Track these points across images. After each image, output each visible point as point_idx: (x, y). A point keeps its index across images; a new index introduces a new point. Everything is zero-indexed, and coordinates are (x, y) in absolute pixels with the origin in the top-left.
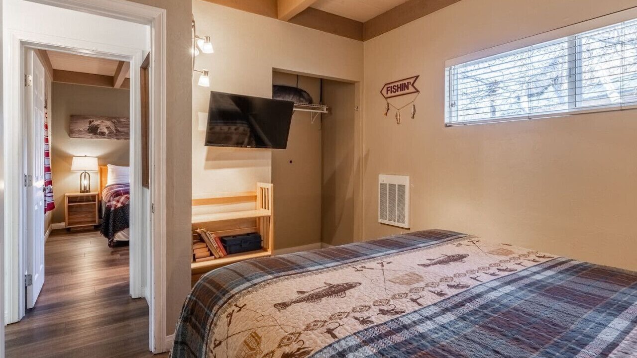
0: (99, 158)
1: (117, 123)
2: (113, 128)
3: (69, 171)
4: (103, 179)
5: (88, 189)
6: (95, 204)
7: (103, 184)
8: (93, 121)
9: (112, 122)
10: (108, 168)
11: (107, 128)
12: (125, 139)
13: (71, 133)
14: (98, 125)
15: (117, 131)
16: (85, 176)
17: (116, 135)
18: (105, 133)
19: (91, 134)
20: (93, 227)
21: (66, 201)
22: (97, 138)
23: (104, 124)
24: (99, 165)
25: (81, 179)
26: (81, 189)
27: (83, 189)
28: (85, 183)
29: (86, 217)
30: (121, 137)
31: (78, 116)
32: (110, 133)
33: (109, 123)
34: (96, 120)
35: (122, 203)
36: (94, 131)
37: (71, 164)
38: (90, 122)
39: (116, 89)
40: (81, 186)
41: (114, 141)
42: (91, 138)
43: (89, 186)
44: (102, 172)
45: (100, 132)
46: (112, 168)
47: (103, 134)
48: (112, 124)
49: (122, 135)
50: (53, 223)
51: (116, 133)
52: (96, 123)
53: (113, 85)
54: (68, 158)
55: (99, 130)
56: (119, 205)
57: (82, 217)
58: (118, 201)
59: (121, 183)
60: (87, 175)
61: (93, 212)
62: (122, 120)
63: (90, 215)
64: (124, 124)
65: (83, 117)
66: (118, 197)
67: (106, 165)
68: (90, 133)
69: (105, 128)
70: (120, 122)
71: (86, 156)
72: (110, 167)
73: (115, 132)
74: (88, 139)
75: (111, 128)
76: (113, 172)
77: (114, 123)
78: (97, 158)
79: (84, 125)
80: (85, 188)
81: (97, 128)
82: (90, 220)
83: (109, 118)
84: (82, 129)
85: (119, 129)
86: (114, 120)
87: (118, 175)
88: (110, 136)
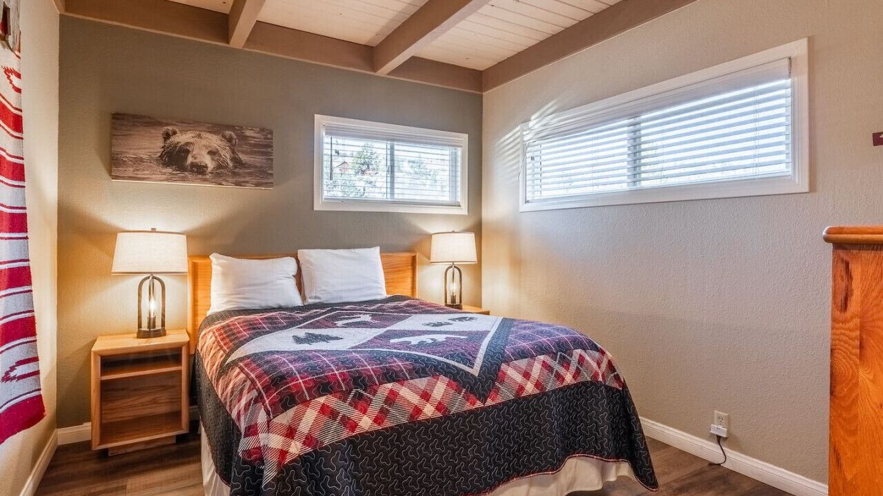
0: (191, 236)
1: (236, 141)
2: (226, 155)
3: (106, 273)
4: (200, 294)
5: (158, 326)
6: (180, 372)
7: (200, 309)
8: (175, 133)
9: (224, 136)
10: (214, 266)
11: (212, 153)
12: (257, 185)
13: (114, 164)
14: (187, 144)
15: (238, 162)
16: (151, 290)
17: (234, 174)
18: (206, 167)
19: (169, 170)
20: (174, 441)
21: (95, 368)
22: (184, 179)
23: (204, 142)
24: (190, 256)
25: (140, 295)
26: (140, 326)
27: (145, 327)
28: (152, 306)
29: (154, 402)
30: (247, 179)
31: (134, 116)
32: (219, 167)
33: (215, 141)
34: (184, 131)
35: (308, 440)
36: (175, 159)
37: (111, 254)
38: (167, 136)
39: (234, 51)
40: (140, 317)
41: (229, 189)
42: (167, 180)
43: (163, 315)
44: (198, 275)
45: (193, 165)
46: (222, 265)
47: (199, 170)
48: (224, 143)
49: (250, 174)
50: (58, 427)
51: (235, 167)
52: (182, 138)
53: (226, 37)
54: (104, 236)
55: (190, 160)
56: (296, 448)
57: (143, 404)
58: (291, 433)
59: (247, 306)
60: (157, 283)
61: (173, 387)
62: (248, 133)
63: (164, 397)
64: (255, 145)
65: (147, 121)
66: (291, 413)
67: (206, 256)
68: (166, 165)
69: (204, 152)
70: (244, 138)
71: (153, 231)
72: (217, 262)
73: (231, 164)
74: (159, 183)
75: (223, 153)
76: (225, 274)
77: (230, 140)
78: (184, 237)
79: (149, 145)
80: (151, 323)
81: (184, 151)
82: (163, 409)
83: (217, 128)
84: (143, 154)
85: (243, 157)
86: (228, 133)
87: (238, 285)
88: (219, 175)
